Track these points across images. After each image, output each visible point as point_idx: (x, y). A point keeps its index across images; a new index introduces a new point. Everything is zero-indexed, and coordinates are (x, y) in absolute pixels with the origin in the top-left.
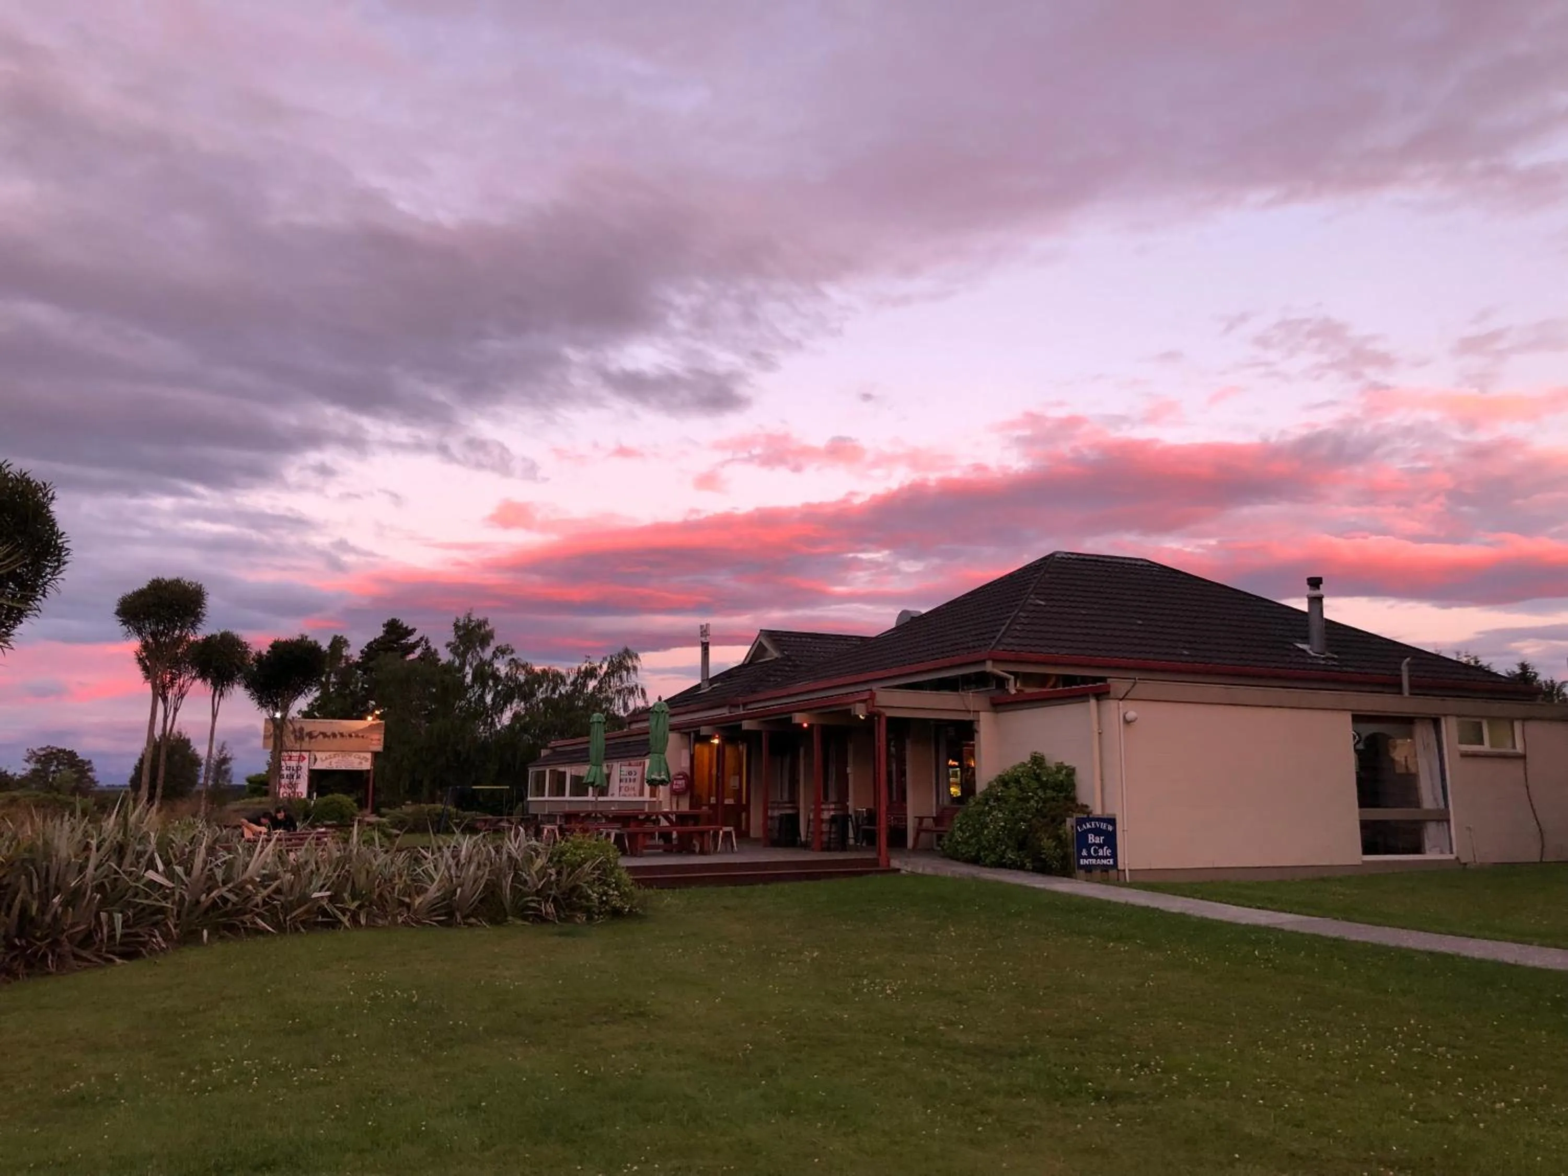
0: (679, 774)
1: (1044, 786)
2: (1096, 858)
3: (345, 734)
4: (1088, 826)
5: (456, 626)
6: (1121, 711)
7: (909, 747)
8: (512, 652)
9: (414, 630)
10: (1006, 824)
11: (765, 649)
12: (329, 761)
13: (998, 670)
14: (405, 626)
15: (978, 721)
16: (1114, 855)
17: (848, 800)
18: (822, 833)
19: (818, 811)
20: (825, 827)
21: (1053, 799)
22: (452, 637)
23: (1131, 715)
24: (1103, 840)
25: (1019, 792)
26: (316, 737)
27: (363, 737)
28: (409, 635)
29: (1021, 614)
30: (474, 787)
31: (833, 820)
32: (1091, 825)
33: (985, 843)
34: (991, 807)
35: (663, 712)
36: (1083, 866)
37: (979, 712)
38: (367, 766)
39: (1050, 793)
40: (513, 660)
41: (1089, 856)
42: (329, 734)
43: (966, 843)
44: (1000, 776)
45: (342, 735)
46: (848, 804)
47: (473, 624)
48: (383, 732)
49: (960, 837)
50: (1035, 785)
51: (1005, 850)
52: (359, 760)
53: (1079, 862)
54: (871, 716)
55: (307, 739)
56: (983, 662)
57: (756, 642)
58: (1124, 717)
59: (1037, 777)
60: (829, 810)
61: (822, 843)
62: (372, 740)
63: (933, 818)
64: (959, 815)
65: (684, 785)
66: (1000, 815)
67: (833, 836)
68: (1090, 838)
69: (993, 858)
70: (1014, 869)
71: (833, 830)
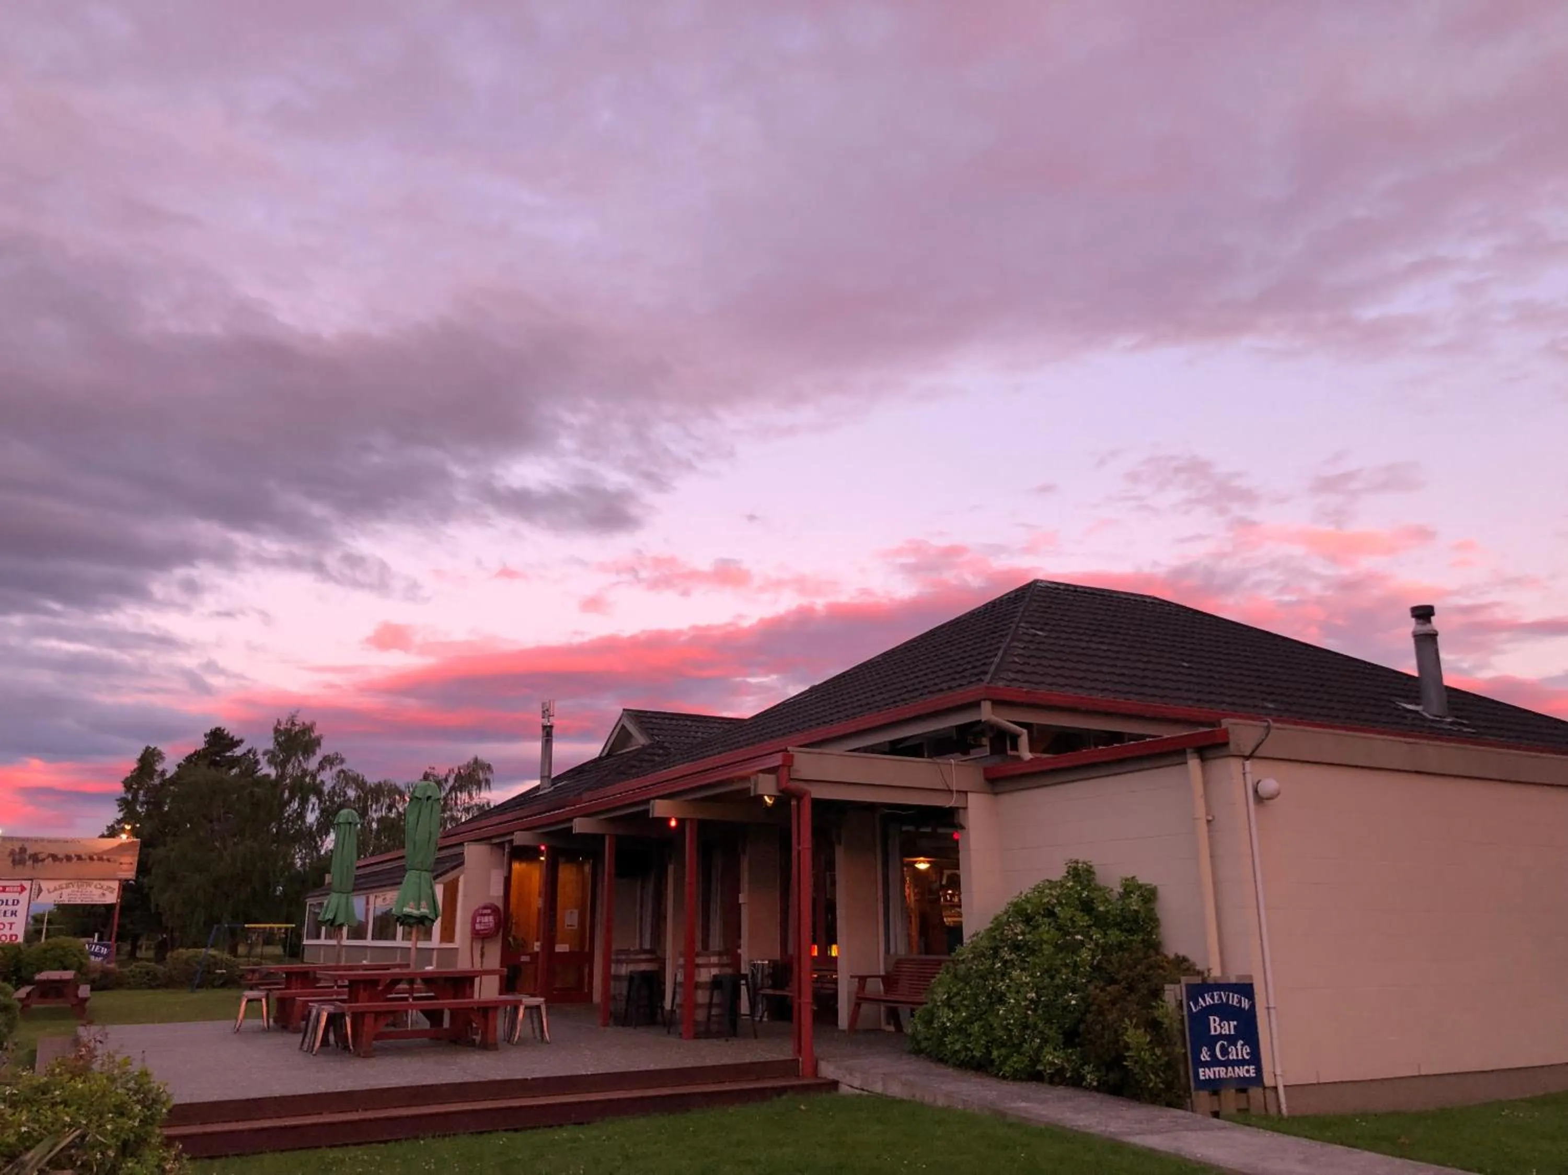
0: (485, 908)
1: (1101, 922)
2: (1225, 1064)
3: (84, 857)
4: (1209, 1000)
5: (276, 730)
6: (1248, 776)
7: (840, 855)
8: (342, 761)
9: (241, 741)
10: (1039, 997)
11: (629, 735)
12: (59, 892)
13: (1003, 719)
14: (231, 735)
15: (965, 808)
16: (1255, 1059)
17: (739, 947)
18: (698, 1006)
19: (691, 967)
20: (702, 997)
21: (1120, 946)
22: (271, 745)
23: (1269, 785)
24: (1235, 1027)
25: (1058, 934)
26: (43, 860)
27: (109, 860)
28: (236, 747)
29: (1015, 644)
30: (246, 926)
31: (716, 983)
32: (1212, 998)
33: (1000, 1033)
34: (1005, 962)
35: (429, 798)
36: (1209, 1081)
37: (966, 793)
38: (112, 898)
39: (1115, 935)
40: (342, 771)
41: (1214, 1062)
42: (60, 856)
43: (960, 1030)
44: (1015, 905)
45: (79, 858)
46: (739, 951)
47: (297, 728)
48: (138, 853)
49: (949, 1020)
50: (1083, 920)
51: (1041, 1047)
52: (101, 891)
53: (1197, 1074)
54: (785, 798)
55: (29, 863)
56: (976, 705)
57: (616, 725)
58: (1256, 791)
59: (1087, 907)
60: (708, 966)
61: (696, 1023)
62: (121, 864)
63: (882, 977)
64: (942, 976)
65: (492, 925)
66: (1026, 979)
67: (714, 1011)
68: (1212, 1025)
69: (1016, 1062)
70: (1060, 1084)
71: (715, 1000)
